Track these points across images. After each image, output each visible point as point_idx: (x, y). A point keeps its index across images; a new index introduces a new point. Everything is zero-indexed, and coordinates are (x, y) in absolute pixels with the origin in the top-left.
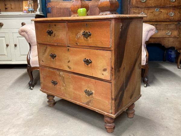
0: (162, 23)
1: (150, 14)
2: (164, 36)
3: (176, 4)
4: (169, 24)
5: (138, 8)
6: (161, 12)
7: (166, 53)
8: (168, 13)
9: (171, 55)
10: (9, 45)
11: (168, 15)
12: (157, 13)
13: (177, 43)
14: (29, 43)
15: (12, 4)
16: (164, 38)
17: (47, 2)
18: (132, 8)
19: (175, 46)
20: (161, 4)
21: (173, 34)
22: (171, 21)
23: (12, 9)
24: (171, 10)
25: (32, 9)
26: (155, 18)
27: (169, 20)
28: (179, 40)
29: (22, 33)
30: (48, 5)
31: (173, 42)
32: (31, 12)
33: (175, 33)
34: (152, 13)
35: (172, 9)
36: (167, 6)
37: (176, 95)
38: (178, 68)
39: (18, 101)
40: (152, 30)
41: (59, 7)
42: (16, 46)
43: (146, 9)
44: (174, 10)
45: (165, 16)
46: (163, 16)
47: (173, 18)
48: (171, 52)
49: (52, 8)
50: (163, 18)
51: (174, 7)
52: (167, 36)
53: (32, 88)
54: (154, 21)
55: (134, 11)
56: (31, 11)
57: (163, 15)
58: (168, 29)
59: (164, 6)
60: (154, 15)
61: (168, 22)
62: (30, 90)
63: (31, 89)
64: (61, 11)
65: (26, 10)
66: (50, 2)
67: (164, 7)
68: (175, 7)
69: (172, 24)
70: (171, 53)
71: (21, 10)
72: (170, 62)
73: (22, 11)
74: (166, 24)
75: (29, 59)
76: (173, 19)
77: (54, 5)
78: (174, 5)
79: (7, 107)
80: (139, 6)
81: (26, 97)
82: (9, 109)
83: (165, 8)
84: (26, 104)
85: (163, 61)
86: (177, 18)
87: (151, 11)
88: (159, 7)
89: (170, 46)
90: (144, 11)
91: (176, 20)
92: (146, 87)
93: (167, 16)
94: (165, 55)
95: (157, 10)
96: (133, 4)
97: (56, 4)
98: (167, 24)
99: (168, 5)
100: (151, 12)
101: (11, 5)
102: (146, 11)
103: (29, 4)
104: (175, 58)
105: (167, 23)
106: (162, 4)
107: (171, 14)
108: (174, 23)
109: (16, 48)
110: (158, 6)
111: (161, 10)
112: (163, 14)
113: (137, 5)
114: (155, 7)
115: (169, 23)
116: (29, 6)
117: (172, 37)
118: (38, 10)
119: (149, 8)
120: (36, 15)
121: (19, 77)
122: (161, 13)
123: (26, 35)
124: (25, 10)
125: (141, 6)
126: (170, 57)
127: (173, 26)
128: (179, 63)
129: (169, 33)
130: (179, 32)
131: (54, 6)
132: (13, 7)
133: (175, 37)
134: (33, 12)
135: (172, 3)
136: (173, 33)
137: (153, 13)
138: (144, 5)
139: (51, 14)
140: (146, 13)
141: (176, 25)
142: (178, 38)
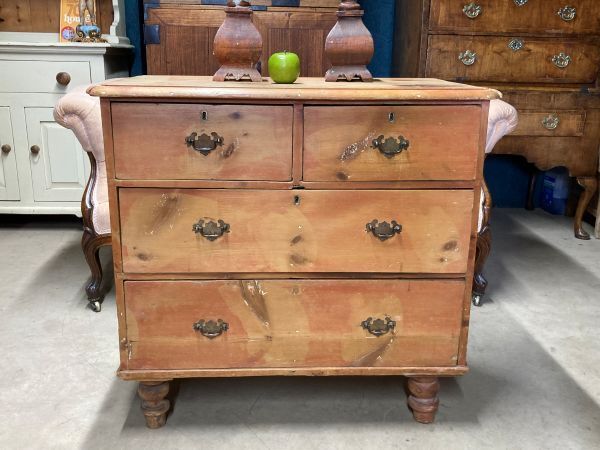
0: (531, 89)
1: (492, 59)
2: (536, 133)
3: (577, 27)
4: (552, 93)
5: (452, 37)
6: (529, 51)
7: (535, 183)
8: (550, 56)
9: (552, 189)
10: (12, 149)
11: (550, 62)
12: (515, 57)
13: (575, 157)
14: (90, 154)
15: (20, 6)
16: (535, 137)
17: (146, 5)
18: (435, 37)
19: (569, 166)
20: (529, 27)
21: (564, 126)
22: (558, 83)
23: (19, 21)
24: (562, 47)
25: (93, 28)
26: (507, 70)
27: (551, 80)
28: (582, 144)
29: (66, 119)
30: (152, 15)
31: (565, 151)
32: (91, 36)
33: (572, 123)
34: (499, 54)
35: (565, 45)
36: (549, 34)
37: (578, 334)
38: (577, 236)
39: (52, 355)
40: (506, 118)
41: (188, 22)
42: (35, 151)
43: (481, 41)
44: (570, 45)
45: (542, 64)
46: (533, 67)
47: (565, 73)
48: (553, 180)
49: (163, 26)
50: (534, 72)
51: (572, 39)
52: (546, 133)
53: (97, 304)
54: (505, 80)
55: (441, 45)
56: (90, 33)
57: (536, 62)
58: (550, 110)
59: (539, 33)
60: (507, 61)
61: (550, 84)
62: (92, 312)
63: (95, 310)
64: (194, 39)
65: (70, 28)
66: (157, 4)
67: (538, 37)
68: (573, 36)
69: (563, 92)
70: (553, 184)
71: (53, 26)
72: (548, 214)
73: (58, 30)
74: (543, 92)
75: (89, 207)
76: (566, 76)
77: (170, 16)
78: (570, 32)
79: (17, 380)
80: (456, 28)
81: (80, 341)
82: (26, 386)
83: (543, 39)
84: (81, 366)
85: (527, 208)
86: (578, 75)
87: (495, 48)
88: (521, 34)
89: (554, 165)
90: (473, 48)
91: (576, 81)
92: (480, 304)
93: (548, 65)
94: (532, 188)
95: (515, 45)
96: (436, 24)
97: (176, 12)
98: (547, 93)
99: (553, 31)
100: (495, 52)
101: (18, 8)
102: (480, 47)
103: (82, 8)
104: (566, 201)
105: (547, 90)
106: (534, 25)
107: (561, 60)
108: (568, 90)
109: (36, 160)
110: (518, 31)
111: (527, 46)
112: (536, 58)
113: (451, 27)
114: (509, 35)
115: (552, 90)
116: (82, 15)
117: (562, 134)
118: (113, 29)
119: (488, 37)
120: (107, 48)
121: (49, 262)
122: (528, 55)
123: (80, 126)
124: (66, 28)
125: (464, 29)
126: (547, 197)
127: (564, 100)
128: (579, 219)
129: (550, 122)
130: (583, 118)
131: (172, 21)
132: (24, 14)
133: (570, 135)
134: (98, 36)
135: (566, 24)
136: (565, 123)
137: (504, 54)
138: (474, 26)
139: (158, 46)
140: (480, 53)
141: (575, 96)
142: (580, 138)
